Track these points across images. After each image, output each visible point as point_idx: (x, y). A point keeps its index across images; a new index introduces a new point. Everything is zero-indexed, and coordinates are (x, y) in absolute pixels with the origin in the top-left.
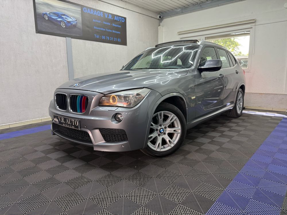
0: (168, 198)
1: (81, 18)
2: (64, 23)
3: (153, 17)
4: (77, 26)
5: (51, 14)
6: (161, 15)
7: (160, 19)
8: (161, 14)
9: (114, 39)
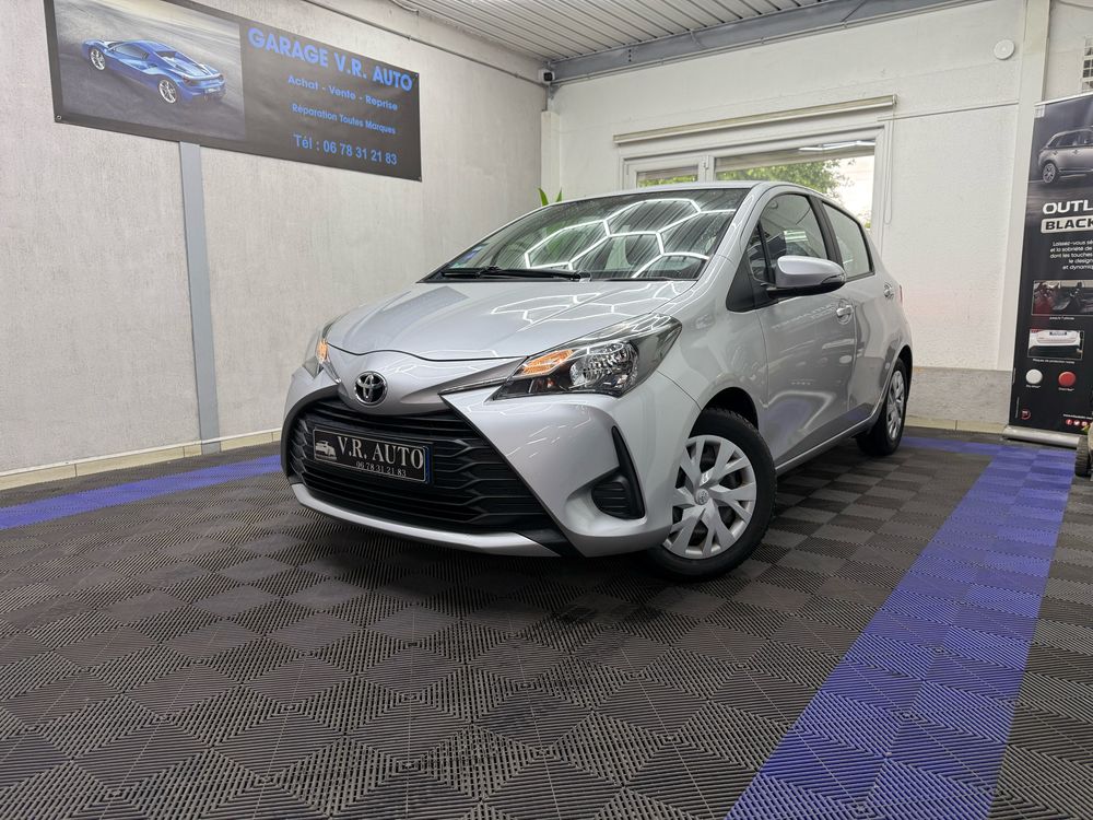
0: (581, 767)
1: (240, 67)
2: (172, 85)
3: (520, 74)
4: (223, 100)
5: (119, 50)
6: (552, 70)
7: (548, 83)
8: (553, 66)
9: (370, 155)
